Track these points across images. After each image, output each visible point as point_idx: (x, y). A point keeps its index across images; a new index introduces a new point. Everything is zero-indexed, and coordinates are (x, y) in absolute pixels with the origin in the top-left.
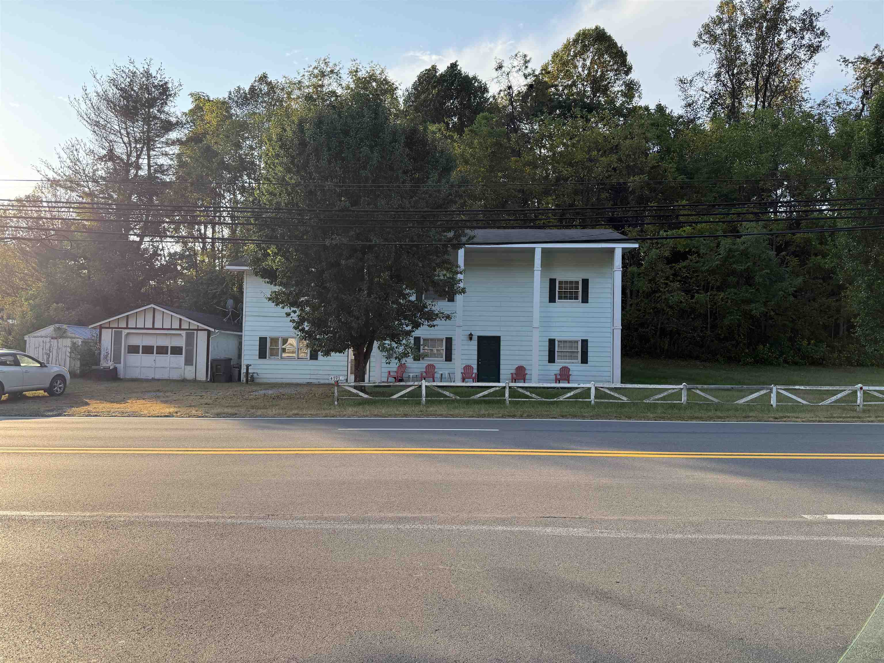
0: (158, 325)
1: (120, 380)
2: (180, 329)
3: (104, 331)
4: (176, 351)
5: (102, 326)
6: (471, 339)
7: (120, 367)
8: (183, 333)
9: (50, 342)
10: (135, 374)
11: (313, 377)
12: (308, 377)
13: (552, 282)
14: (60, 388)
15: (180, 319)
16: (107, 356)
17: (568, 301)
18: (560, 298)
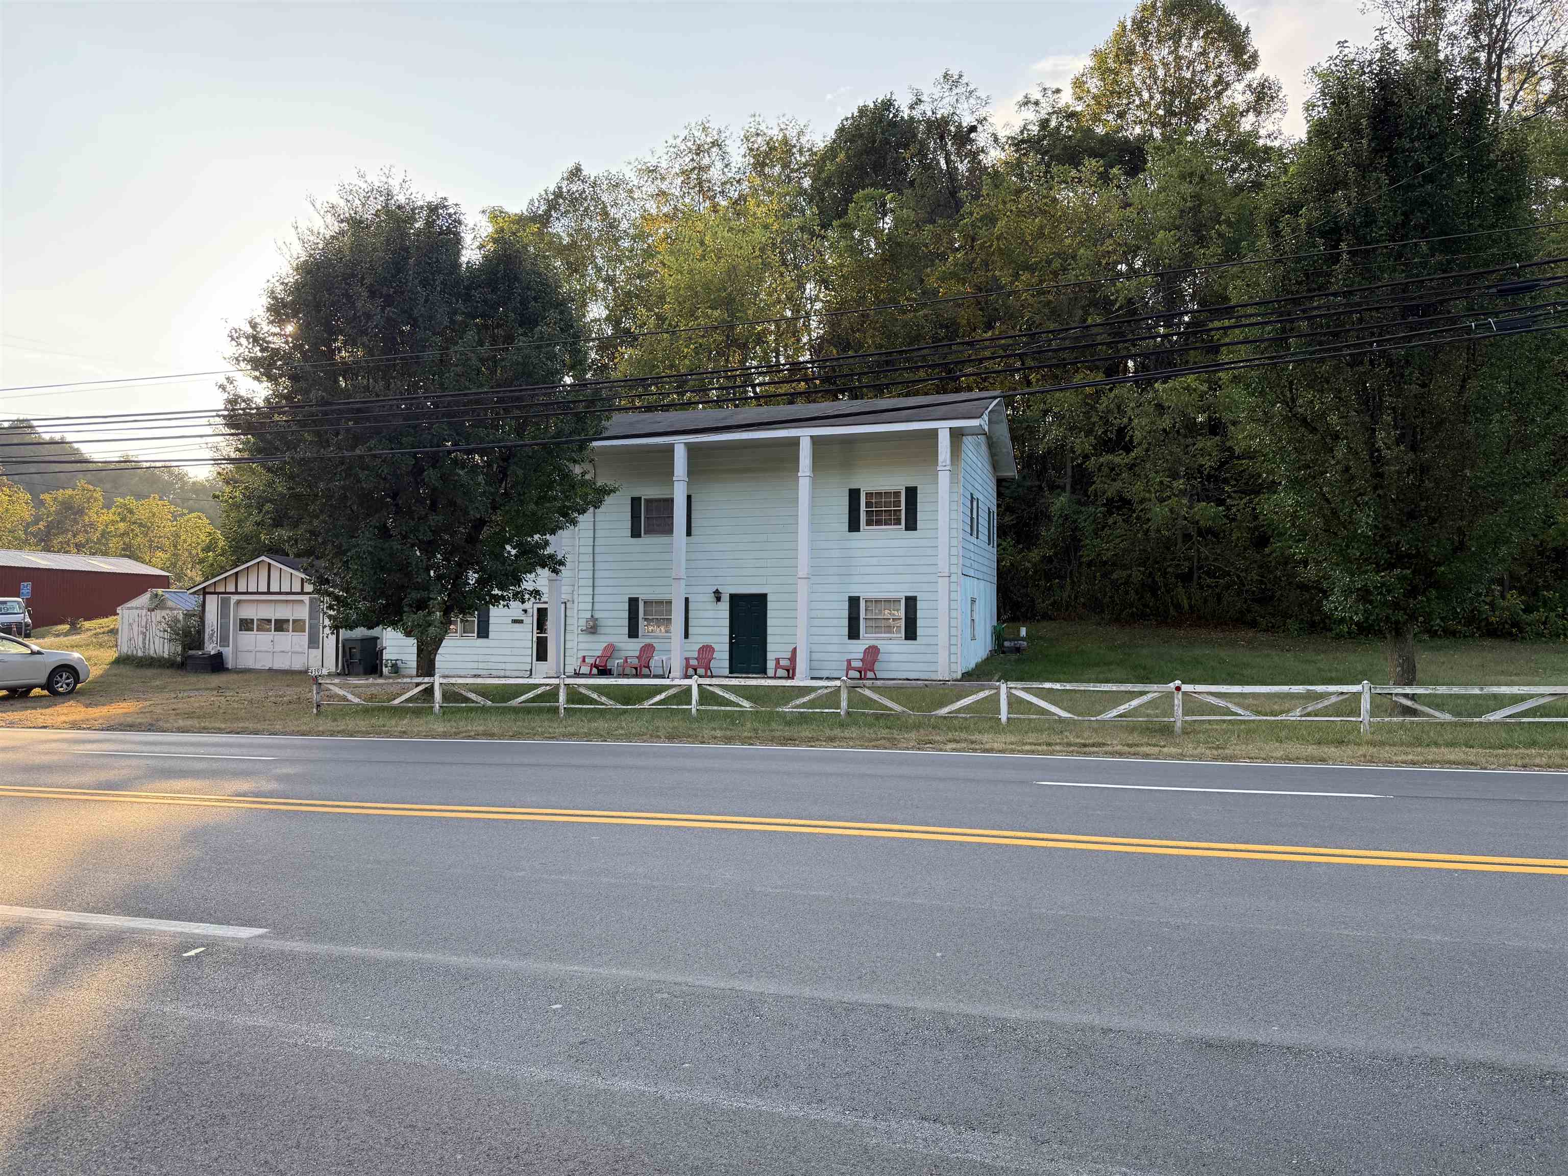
0: (274, 588)
1: (227, 669)
2: (302, 593)
3: (209, 598)
4: (298, 625)
5: (207, 590)
6: (718, 599)
7: (228, 652)
8: (306, 598)
9: (146, 615)
10: (248, 661)
11: (481, 666)
12: (475, 665)
13: (854, 495)
14: (68, 685)
15: (302, 579)
16: (212, 635)
17: (874, 527)
18: (869, 523)
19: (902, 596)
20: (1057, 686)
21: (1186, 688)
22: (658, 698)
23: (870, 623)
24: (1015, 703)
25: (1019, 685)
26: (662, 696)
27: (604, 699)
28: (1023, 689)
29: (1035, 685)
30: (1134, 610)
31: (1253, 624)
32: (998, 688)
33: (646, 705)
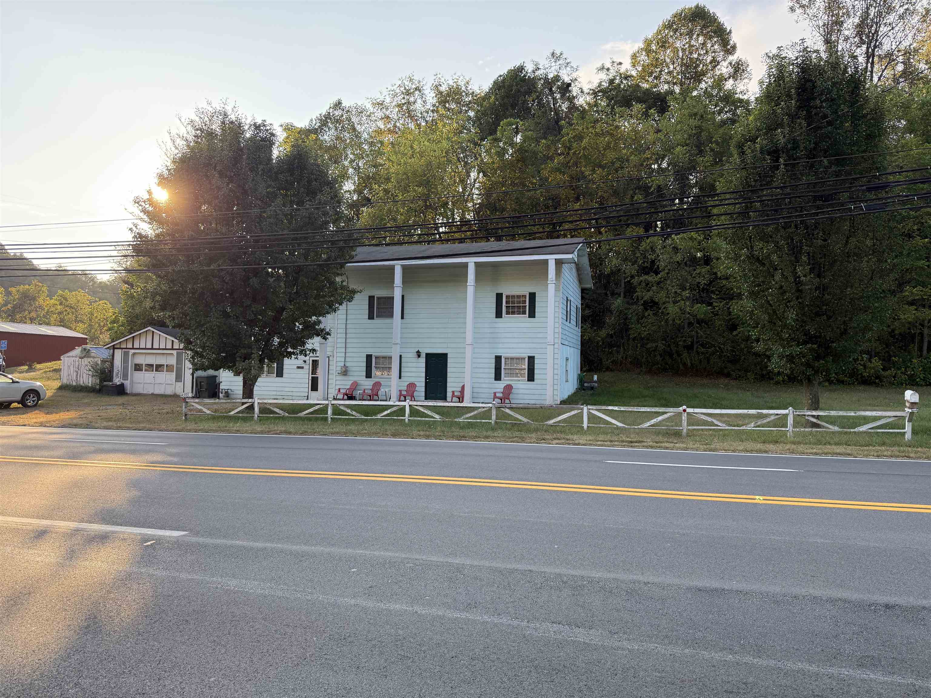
0: (156, 346)
1: (127, 393)
2: (172, 349)
3: (116, 351)
4: (169, 368)
5: (115, 347)
6: (419, 356)
7: (127, 383)
8: (175, 352)
9: (78, 361)
10: (139, 389)
11: (278, 393)
12: (274, 393)
13: (499, 296)
14: (33, 401)
15: (173, 341)
16: (118, 373)
17: (511, 316)
18: (508, 313)
19: (526, 356)
20: (616, 408)
21: (689, 410)
22: (386, 413)
23: (507, 371)
24: (592, 418)
25: (594, 407)
26: (388, 411)
27: (354, 413)
28: (597, 410)
29: (604, 407)
30: (660, 366)
31: (728, 375)
32: (582, 409)
33: (379, 416)
